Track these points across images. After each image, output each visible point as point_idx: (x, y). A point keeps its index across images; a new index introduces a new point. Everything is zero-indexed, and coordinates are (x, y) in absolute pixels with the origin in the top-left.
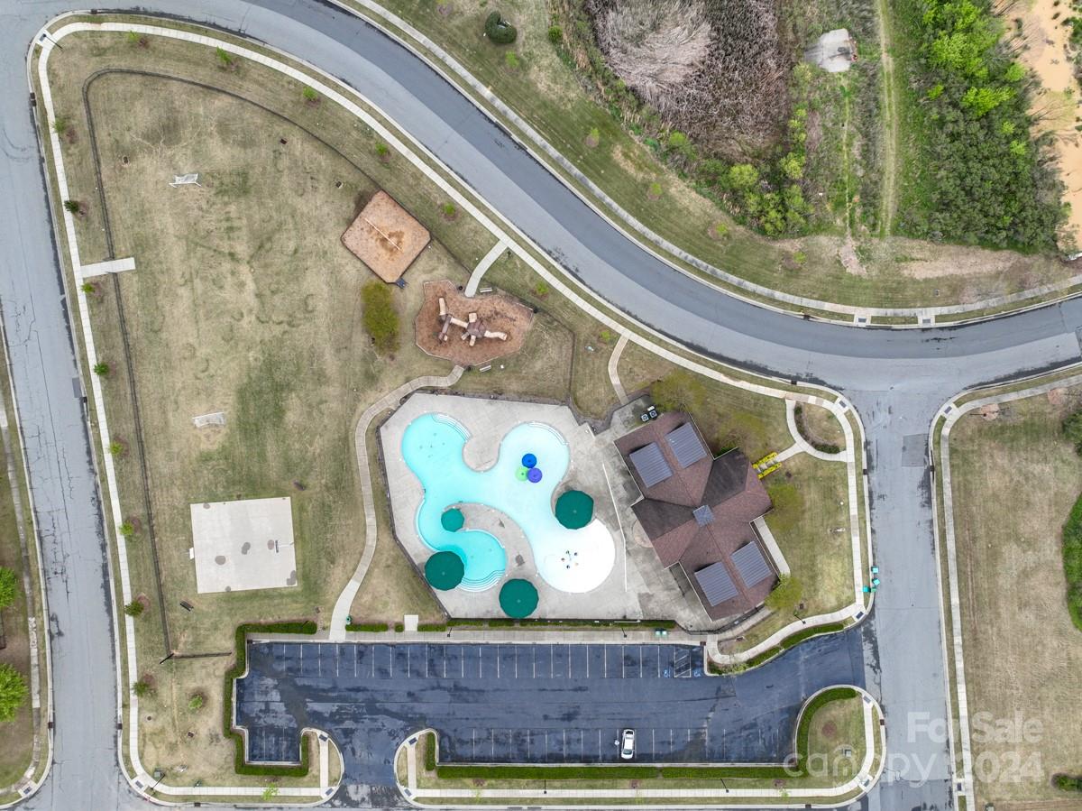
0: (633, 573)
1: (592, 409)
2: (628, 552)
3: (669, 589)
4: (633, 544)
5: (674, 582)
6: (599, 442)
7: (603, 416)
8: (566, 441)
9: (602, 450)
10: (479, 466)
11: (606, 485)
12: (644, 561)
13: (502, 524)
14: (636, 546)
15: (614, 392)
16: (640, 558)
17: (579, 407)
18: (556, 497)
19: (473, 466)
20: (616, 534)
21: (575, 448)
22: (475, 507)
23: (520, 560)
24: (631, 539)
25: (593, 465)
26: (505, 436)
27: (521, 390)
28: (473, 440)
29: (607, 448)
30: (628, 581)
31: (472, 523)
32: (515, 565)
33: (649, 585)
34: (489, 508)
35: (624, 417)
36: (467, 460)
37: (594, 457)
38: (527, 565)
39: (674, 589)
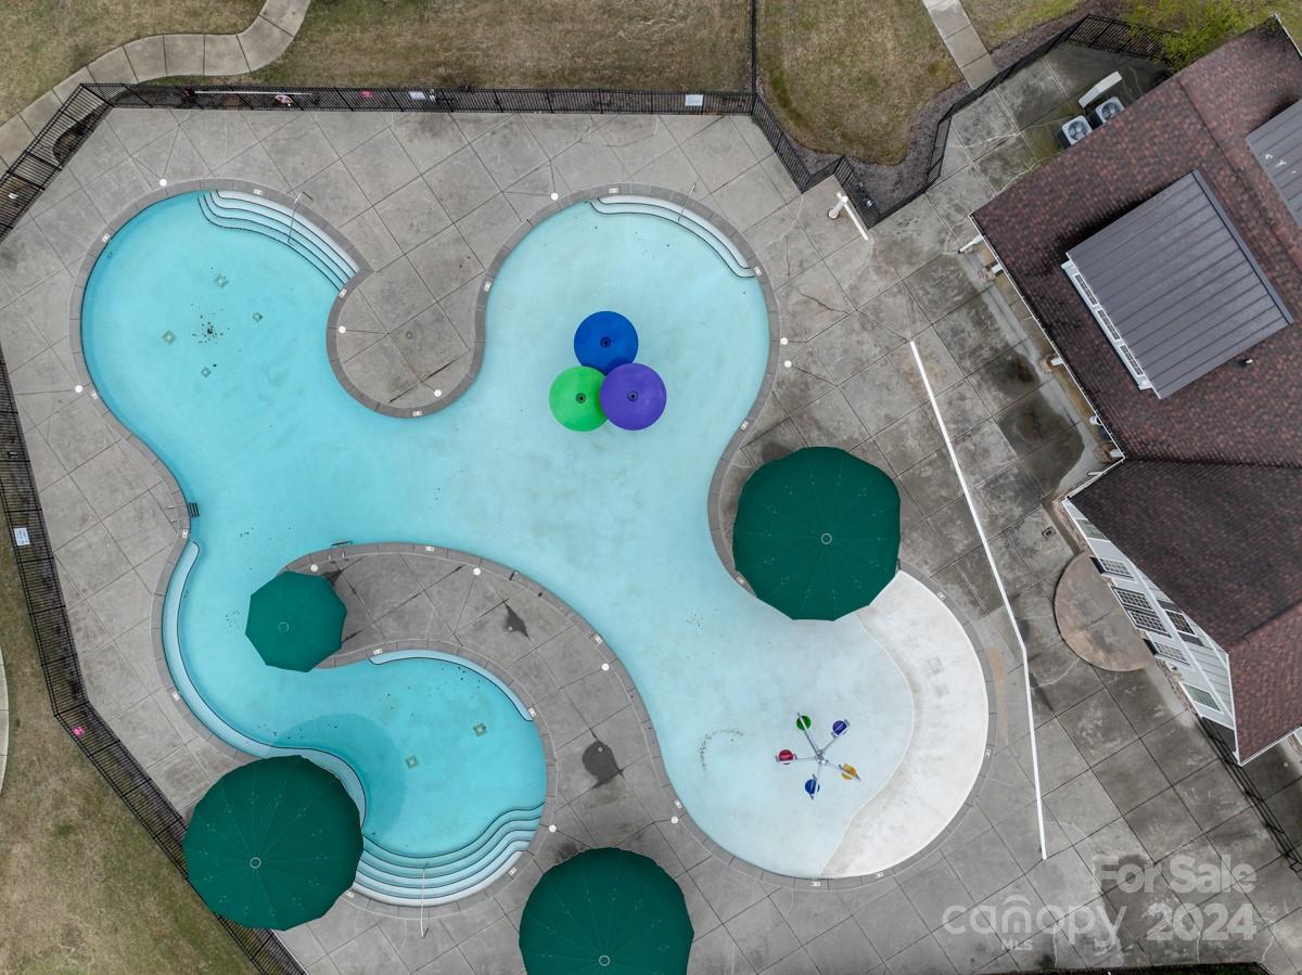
0: (1067, 781)
1: (850, 120)
2: (1041, 696)
3: (1223, 835)
4: (1059, 661)
5: (1242, 804)
6: (889, 254)
7: (895, 145)
8: (752, 261)
9: (905, 288)
10: (406, 389)
11: (932, 427)
12: (1108, 731)
13: (515, 623)
14: (1073, 669)
15: (936, 44)
16: (1094, 715)
17: (797, 116)
18: (728, 492)
19: (381, 394)
20: (987, 626)
21: (790, 285)
22: (403, 558)
23: (601, 763)
24: (1050, 639)
25: (870, 349)
26: (501, 258)
27: (551, 63)
28: (372, 284)
29: (922, 274)
30: (1050, 815)
31: (391, 626)
32: (583, 783)
33: (1137, 825)
34: (458, 560)
35: (983, 145)
36: (353, 370)
37: (871, 320)
38: (633, 778)
39: (1243, 834)
